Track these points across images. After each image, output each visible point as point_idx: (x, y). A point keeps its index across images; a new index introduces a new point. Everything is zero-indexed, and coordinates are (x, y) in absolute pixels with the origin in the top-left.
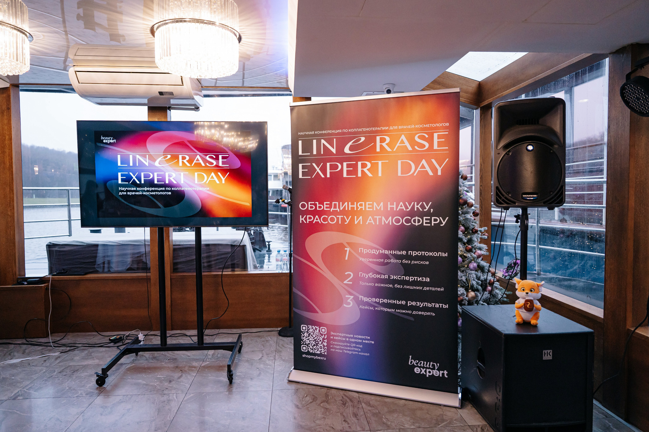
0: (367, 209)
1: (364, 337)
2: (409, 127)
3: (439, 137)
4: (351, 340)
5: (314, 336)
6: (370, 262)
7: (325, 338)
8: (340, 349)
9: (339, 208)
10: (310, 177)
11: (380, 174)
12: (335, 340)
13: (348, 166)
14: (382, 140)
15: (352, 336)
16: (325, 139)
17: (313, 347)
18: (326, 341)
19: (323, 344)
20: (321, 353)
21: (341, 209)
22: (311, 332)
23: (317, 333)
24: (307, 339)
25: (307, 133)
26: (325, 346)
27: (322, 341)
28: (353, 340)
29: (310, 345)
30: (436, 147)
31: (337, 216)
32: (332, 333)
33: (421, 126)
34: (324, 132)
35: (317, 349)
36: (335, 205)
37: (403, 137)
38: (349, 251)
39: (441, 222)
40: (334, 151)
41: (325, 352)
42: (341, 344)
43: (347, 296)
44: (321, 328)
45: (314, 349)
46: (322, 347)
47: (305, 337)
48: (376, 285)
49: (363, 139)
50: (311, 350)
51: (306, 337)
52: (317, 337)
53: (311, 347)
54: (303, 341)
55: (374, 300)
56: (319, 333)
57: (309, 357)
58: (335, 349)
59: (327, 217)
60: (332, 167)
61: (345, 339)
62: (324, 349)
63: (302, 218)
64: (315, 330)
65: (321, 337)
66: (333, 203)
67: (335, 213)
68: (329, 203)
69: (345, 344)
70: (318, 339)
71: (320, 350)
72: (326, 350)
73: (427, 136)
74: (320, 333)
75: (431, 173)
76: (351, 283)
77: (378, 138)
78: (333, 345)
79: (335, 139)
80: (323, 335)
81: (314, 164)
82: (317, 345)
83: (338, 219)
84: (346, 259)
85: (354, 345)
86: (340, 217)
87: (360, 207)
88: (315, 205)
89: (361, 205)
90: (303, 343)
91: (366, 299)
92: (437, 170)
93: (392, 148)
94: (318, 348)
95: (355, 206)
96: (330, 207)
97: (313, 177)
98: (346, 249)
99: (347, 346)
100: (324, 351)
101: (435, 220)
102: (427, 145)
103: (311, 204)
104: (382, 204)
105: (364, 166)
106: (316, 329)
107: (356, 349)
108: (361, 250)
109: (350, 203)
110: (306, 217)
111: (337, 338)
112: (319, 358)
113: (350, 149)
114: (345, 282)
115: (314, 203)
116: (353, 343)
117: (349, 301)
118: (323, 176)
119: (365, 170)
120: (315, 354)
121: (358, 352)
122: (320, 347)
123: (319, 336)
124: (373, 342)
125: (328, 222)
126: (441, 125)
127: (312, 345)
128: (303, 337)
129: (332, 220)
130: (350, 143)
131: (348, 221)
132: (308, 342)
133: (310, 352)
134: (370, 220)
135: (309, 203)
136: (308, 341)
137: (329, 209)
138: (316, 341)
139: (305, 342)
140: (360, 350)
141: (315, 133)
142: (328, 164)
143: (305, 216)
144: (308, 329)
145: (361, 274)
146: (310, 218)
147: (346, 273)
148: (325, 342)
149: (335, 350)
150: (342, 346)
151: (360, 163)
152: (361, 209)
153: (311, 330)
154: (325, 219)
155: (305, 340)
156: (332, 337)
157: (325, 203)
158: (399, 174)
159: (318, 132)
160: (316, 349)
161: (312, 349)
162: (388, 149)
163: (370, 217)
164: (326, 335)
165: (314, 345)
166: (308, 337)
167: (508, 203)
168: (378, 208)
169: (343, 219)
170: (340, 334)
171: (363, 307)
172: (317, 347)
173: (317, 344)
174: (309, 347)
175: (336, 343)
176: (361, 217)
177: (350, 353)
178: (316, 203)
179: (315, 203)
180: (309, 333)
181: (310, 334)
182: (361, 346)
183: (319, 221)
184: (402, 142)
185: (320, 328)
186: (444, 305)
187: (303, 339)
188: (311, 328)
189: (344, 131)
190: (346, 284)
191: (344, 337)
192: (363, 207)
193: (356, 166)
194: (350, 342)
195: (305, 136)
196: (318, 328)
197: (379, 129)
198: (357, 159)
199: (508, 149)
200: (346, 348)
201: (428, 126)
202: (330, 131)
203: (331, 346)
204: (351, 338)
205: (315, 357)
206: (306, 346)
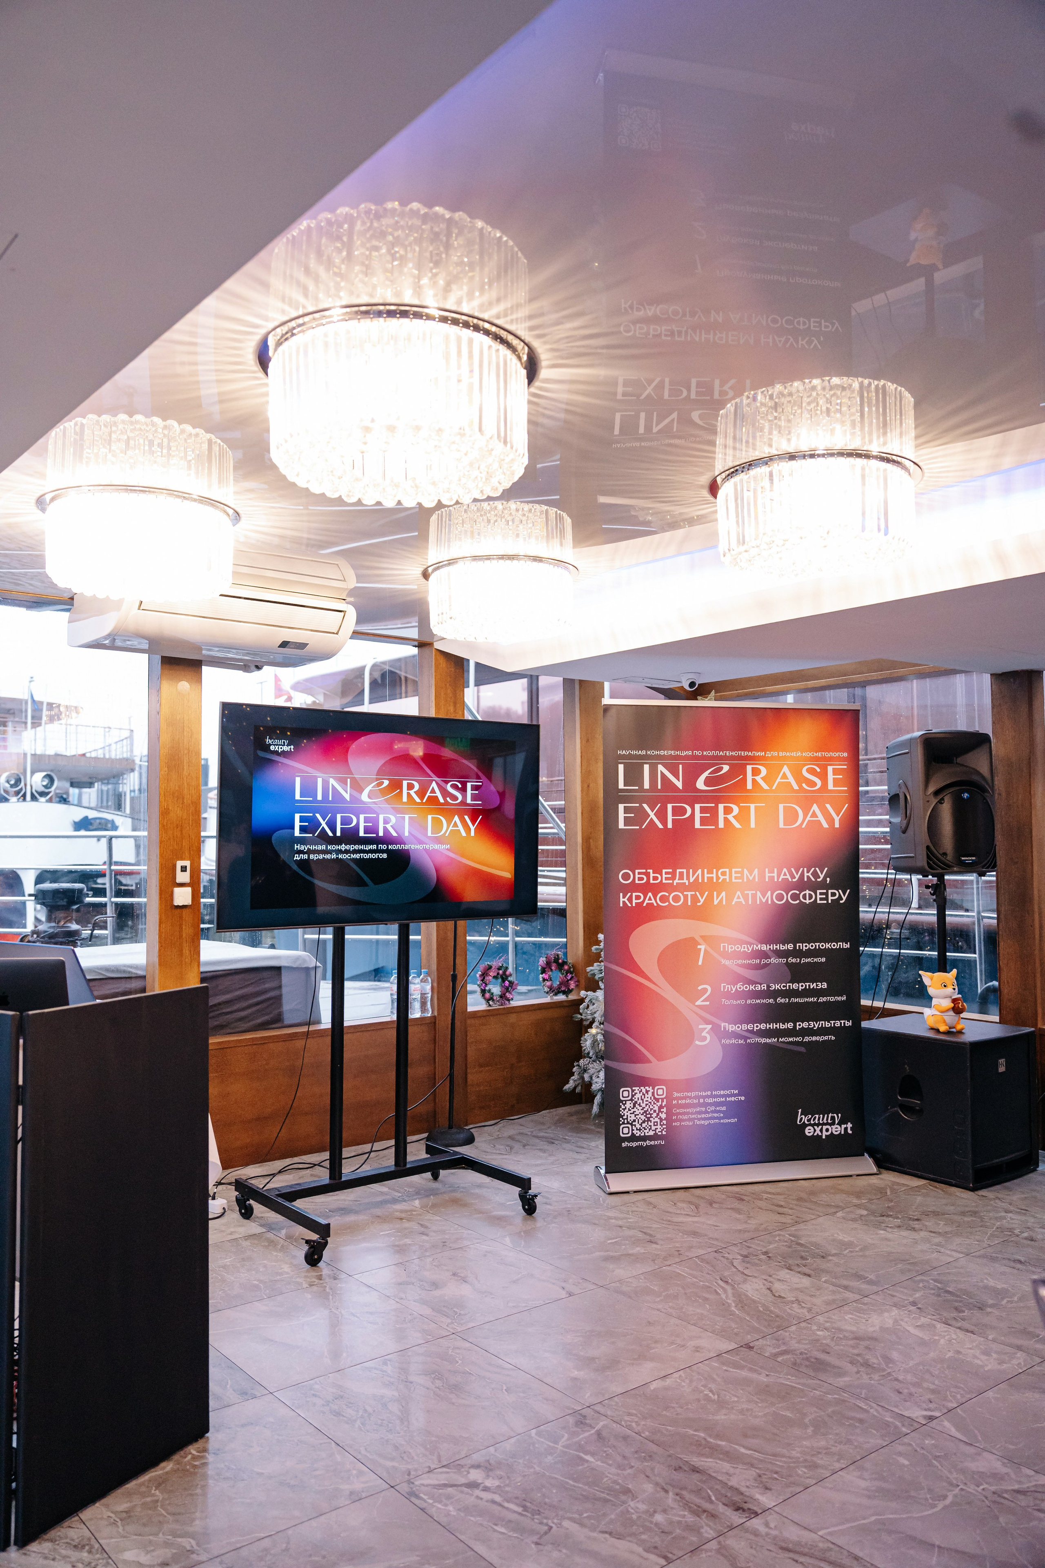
0: (734, 880)
1: (728, 1092)
2: (794, 754)
3: (835, 772)
4: (707, 1100)
5: (644, 1105)
6: (738, 965)
7: (664, 1105)
8: (689, 1120)
9: (688, 878)
10: (638, 827)
11: (753, 825)
12: (679, 1106)
13: (703, 810)
14: (756, 772)
15: (709, 1093)
16: (664, 764)
17: (641, 1125)
18: (664, 1110)
19: (659, 1117)
20: (656, 1134)
21: (692, 880)
22: (638, 1098)
23: (650, 1098)
24: (631, 1113)
25: (634, 752)
26: (664, 1119)
27: (657, 1112)
28: (710, 1100)
29: (636, 1123)
30: (831, 786)
31: (685, 893)
32: (676, 1094)
33: (810, 754)
34: (662, 753)
35: (650, 1127)
36: (681, 874)
37: (785, 769)
38: (705, 950)
39: (840, 898)
40: (679, 784)
41: (662, 1130)
42: (690, 1110)
43: (701, 1027)
44: (656, 1088)
45: (643, 1129)
47: (627, 1110)
48: (749, 1002)
49: (726, 768)
50: (638, 1131)
51: (629, 1110)
52: (650, 1106)
53: (638, 1126)
54: (624, 1117)
55: (745, 1027)
56: (653, 1098)
57: (634, 1144)
58: (681, 1120)
59: (667, 894)
60: (676, 812)
61: (697, 1101)
62: (661, 1125)
63: (624, 897)
64: (646, 1095)
65: (656, 1104)
66: (678, 871)
67: (681, 888)
68: (671, 870)
69: (698, 1109)
70: (651, 1109)
71: (653, 1128)
72: (665, 1126)
73: (818, 770)
74: (655, 1098)
75: (825, 825)
76: (708, 1003)
77: (749, 768)
78: (678, 1114)
79: (681, 766)
80: (661, 1101)
81: (645, 806)
82: (649, 1120)
83: (686, 897)
84: (700, 963)
85: (713, 1108)
86: (689, 894)
87: (722, 878)
88: (648, 875)
89: (724, 874)
90: (623, 1121)
91: (732, 1028)
92: (834, 820)
93: (771, 786)
95: (714, 875)
96: (673, 878)
97: (644, 827)
98: (699, 947)
99: (700, 1113)
101: (833, 894)
102: (819, 783)
103: (639, 873)
104: (756, 871)
105: (728, 811)
106: (647, 1092)
107: (716, 1115)
108: (724, 947)
109: (706, 871)
110: (631, 897)
111: (684, 1102)
112: (652, 1143)
113: (707, 782)
114: (698, 1003)
115: (644, 871)
116: (711, 1104)
117: (704, 1034)
118: (660, 826)
119: (730, 817)
120: (644, 1138)
121: (720, 1118)
122: (655, 1122)
123: (653, 1103)
124: (743, 1098)
125: (669, 902)
126: (837, 754)
127: (640, 1121)
128: (623, 1111)
129: (676, 898)
130: (706, 774)
131: (702, 901)
132: (633, 1117)
133: (637, 1135)
134: (738, 898)
135: (637, 871)
136: (633, 1115)
137: (671, 881)
138: (647, 1114)
139: (627, 1119)
140: (722, 1115)
141: (646, 753)
142: (670, 806)
143: (629, 894)
144: (634, 1093)
145: (724, 987)
146: (638, 897)
147: (700, 988)
148: (662, 1112)
149: (681, 1124)
150: (692, 1113)
151: (721, 807)
152: (724, 880)
153: (638, 1096)
154: (664, 899)
155: (627, 1116)
156: (675, 1102)
157: (664, 871)
158: (781, 825)
159: (653, 753)
160: (646, 1128)
161: (640, 1130)
162: (765, 786)
163: (738, 893)
164: (665, 1100)
165: (644, 1122)
166: (633, 1108)
167: (943, 869)
168: (751, 878)
169: (694, 897)
170: (689, 1094)
171: (728, 1042)
172: (648, 1124)
173: (648, 1118)
174: (634, 1127)
175: (682, 1110)
176: (723, 894)
177: (706, 1123)
178: (648, 871)
179: (646, 870)
180: (633, 1102)
181: (636, 1102)
182: (724, 1108)
183: (653, 901)
184: (785, 776)
185: (653, 1089)
186: (847, 1022)
187: (623, 1114)
188: (638, 1092)
189: (695, 753)
190: (699, 1006)
191: (696, 1097)
192: (727, 877)
193: (714, 812)
194: (706, 1105)
195: (630, 757)
196: (650, 1089)
197: (750, 754)
198: (717, 800)
199: (940, 797)
200: (699, 1116)
201: (819, 754)
202: (673, 753)
203: (674, 1118)
204: (708, 1097)
205: (644, 1144)
206: (629, 1126)
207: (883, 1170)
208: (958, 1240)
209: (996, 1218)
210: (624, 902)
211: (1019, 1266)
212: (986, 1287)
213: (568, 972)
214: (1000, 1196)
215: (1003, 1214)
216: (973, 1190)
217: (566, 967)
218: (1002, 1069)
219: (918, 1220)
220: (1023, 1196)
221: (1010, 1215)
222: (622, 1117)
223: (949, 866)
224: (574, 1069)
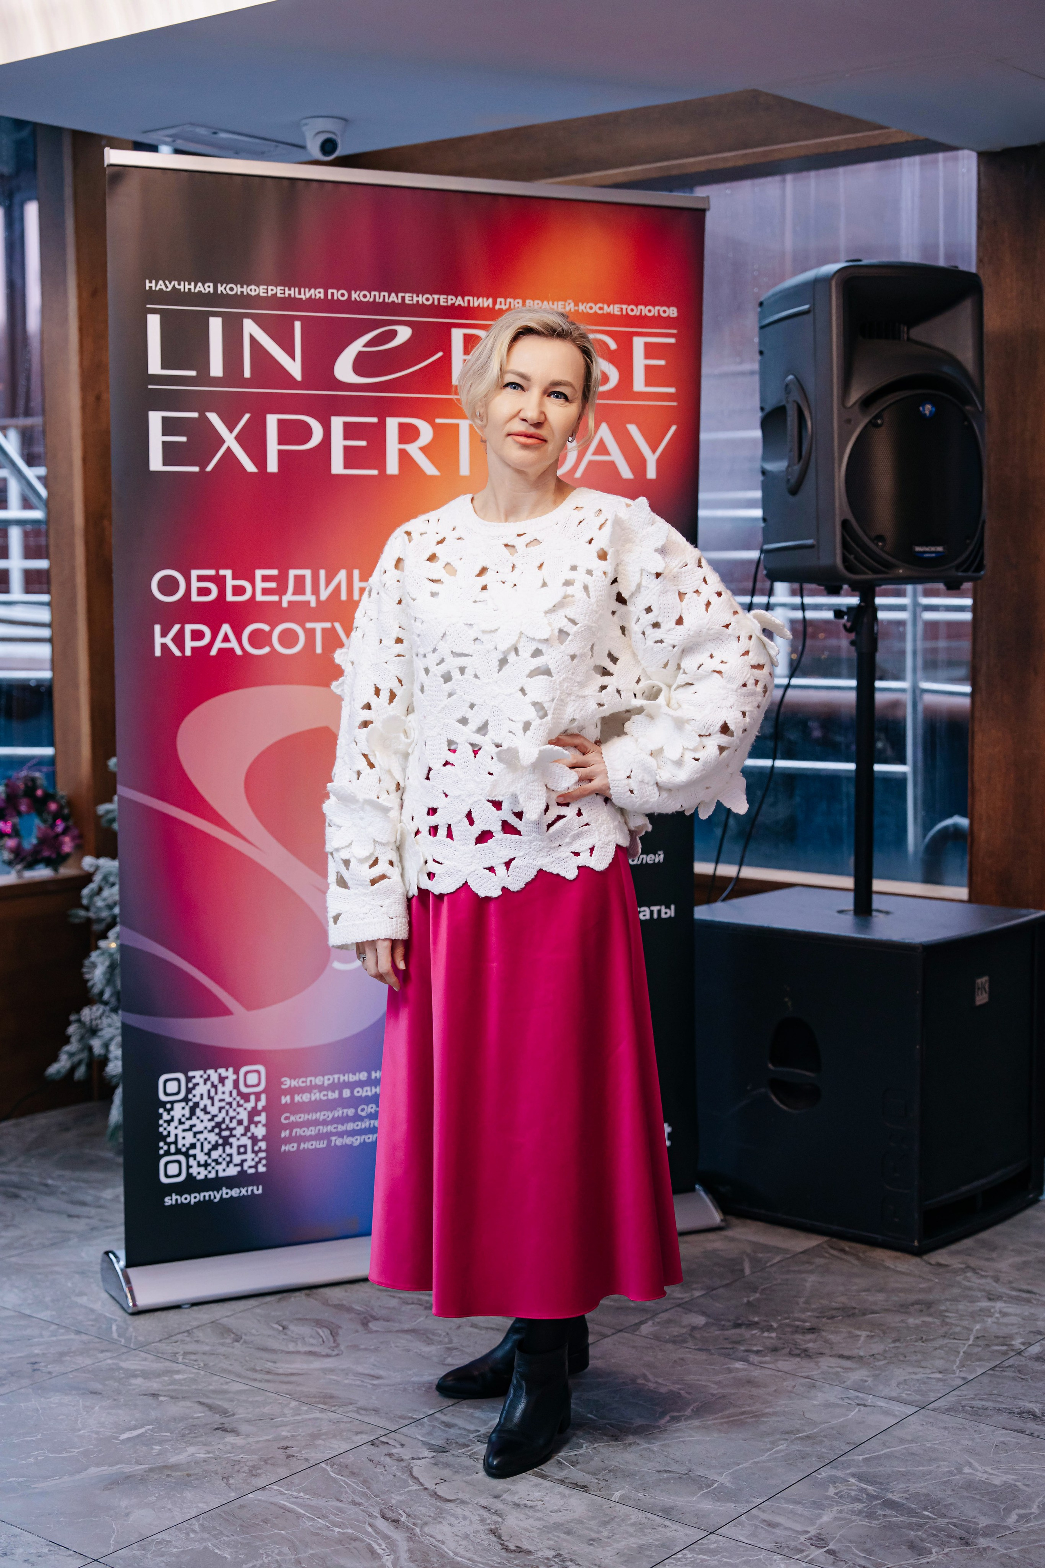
3: (651, 351)
4: (358, 1093)
5: (214, 1110)
7: (260, 1107)
8: (319, 1137)
9: (316, 591)
10: (196, 469)
11: (464, 466)
12: (296, 1108)
13: (350, 431)
15: (363, 1076)
16: (256, 319)
17: (208, 1154)
18: (262, 1118)
19: (249, 1134)
20: (242, 1173)
21: (324, 595)
22: (202, 1096)
23: (227, 1094)
24: (184, 1130)
25: (184, 287)
26: (260, 1137)
27: (246, 1123)
28: (366, 1092)
29: (196, 1151)
30: (639, 384)
31: (309, 625)
32: (288, 1083)
34: (253, 290)
35: (228, 1159)
36: (300, 580)
40: (294, 368)
41: (257, 1163)
42: (320, 1116)
44: (243, 1071)
45: (213, 1164)
46: (245, 1146)
47: (175, 1123)
49: (404, 334)
50: (202, 1169)
51: (181, 1123)
52: (227, 1112)
53: (202, 1158)
54: (169, 1140)
56: (235, 1093)
57: (193, 1198)
58: (300, 1140)
59: (266, 628)
60: (288, 433)
61: (336, 1095)
62: (253, 1151)
63: (164, 634)
64: (220, 1086)
65: (242, 1106)
66: (292, 573)
67: (300, 612)
68: (274, 572)
69: (338, 1113)
70: (232, 1119)
71: (237, 1159)
72: (262, 1155)
73: (613, 345)
77: (457, 336)
78: (291, 1126)
79: (298, 325)
80: (252, 1098)
81: (213, 417)
82: (226, 1142)
83: (310, 634)
86: (319, 627)
88: (220, 581)
90: (166, 1148)
92: (643, 462)
94: (230, 1155)
96: (281, 590)
97: (209, 468)
99: (344, 1120)
100: (257, 1159)
102: (614, 375)
103: (200, 578)
105: (408, 434)
106: (222, 1080)
109: (356, 573)
110: (181, 632)
111: (306, 1097)
112: (235, 1193)
113: (361, 365)
115: (212, 572)
116: (367, 1100)
118: (250, 467)
119: (413, 449)
120: (216, 1183)
122: (239, 1147)
123: (234, 1105)
125: (272, 646)
126: (654, 311)
127: (207, 1147)
128: (165, 1125)
129: (288, 638)
130: (358, 346)
132: (189, 1139)
133: (199, 1177)
135: (194, 573)
136: (190, 1134)
137: (275, 598)
138: (221, 1130)
139: (176, 1143)
141: (215, 288)
142: (272, 421)
143: (177, 627)
144: (190, 1085)
146: (197, 635)
148: (257, 1123)
149: (299, 1146)
150: (325, 1123)
151: (392, 424)
153: (202, 1089)
154: (258, 639)
155: (176, 1135)
156: (286, 1099)
157: (259, 573)
159: (231, 289)
160: (220, 1160)
161: (206, 1165)
164: (263, 1097)
165: (215, 1147)
166: (190, 1118)
167: (875, 571)
169: (330, 636)
170: (318, 1081)
172: (224, 1151)
173: (225, 1139)
174: (191, 1159)
175: (301, 1117)
177: (357, 1141)
178: (222, 572)
179: (217, 572)
180: (191, 1104)
181: (196, 1105)
183: (234, 644)
185: (236, 1072)
186: (663, 910)
187: (165, 1133)
188: (201, 1081)
189: (333, 294)
191: (332, 1087)
193: (377, 434)
194: (355, 1102)
195: (176, 296)
196: (230, 1073)
197: (459, 301)
198: (384, 409)
199: (874, 410)
200: (341, 1128)
201: (615, 309)
202: (278, 291)
203: (285, 1134)
204: (361, 1084)
205: (216, 1196)
206: (182, 1158)
207: (734, 1221)
208: (900, 1373)
209: (973, 1315)
210: (164, 646)
211: (1031, 1426)
212: (969, 1485)
213: (57, 815)
214: (973, 1262)
215: (985, 1304)
216: (919, 1253)
217: (53, 807)
218: (982, 998)
219: (812, 1330)
220: (1018, 1259)
221: (999, 1305)
222: (164, 1138)
223: (889, 566)
224: (72, 1029)
